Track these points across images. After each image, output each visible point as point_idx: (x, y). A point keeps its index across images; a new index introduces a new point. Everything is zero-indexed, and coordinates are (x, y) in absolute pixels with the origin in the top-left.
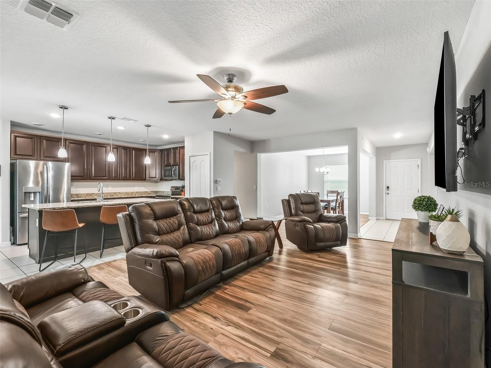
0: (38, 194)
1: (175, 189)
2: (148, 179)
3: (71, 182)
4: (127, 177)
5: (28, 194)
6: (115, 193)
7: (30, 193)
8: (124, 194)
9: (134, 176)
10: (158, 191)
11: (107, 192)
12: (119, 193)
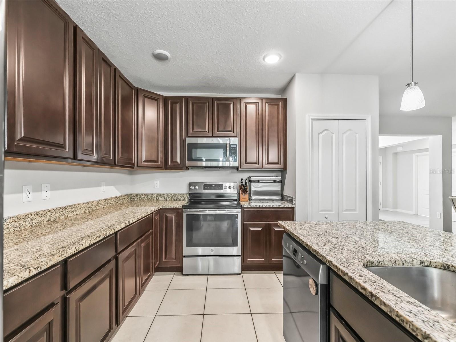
1: (205, 189)
6: (62, 209)
9: (120, 154)
11: (40, 209)
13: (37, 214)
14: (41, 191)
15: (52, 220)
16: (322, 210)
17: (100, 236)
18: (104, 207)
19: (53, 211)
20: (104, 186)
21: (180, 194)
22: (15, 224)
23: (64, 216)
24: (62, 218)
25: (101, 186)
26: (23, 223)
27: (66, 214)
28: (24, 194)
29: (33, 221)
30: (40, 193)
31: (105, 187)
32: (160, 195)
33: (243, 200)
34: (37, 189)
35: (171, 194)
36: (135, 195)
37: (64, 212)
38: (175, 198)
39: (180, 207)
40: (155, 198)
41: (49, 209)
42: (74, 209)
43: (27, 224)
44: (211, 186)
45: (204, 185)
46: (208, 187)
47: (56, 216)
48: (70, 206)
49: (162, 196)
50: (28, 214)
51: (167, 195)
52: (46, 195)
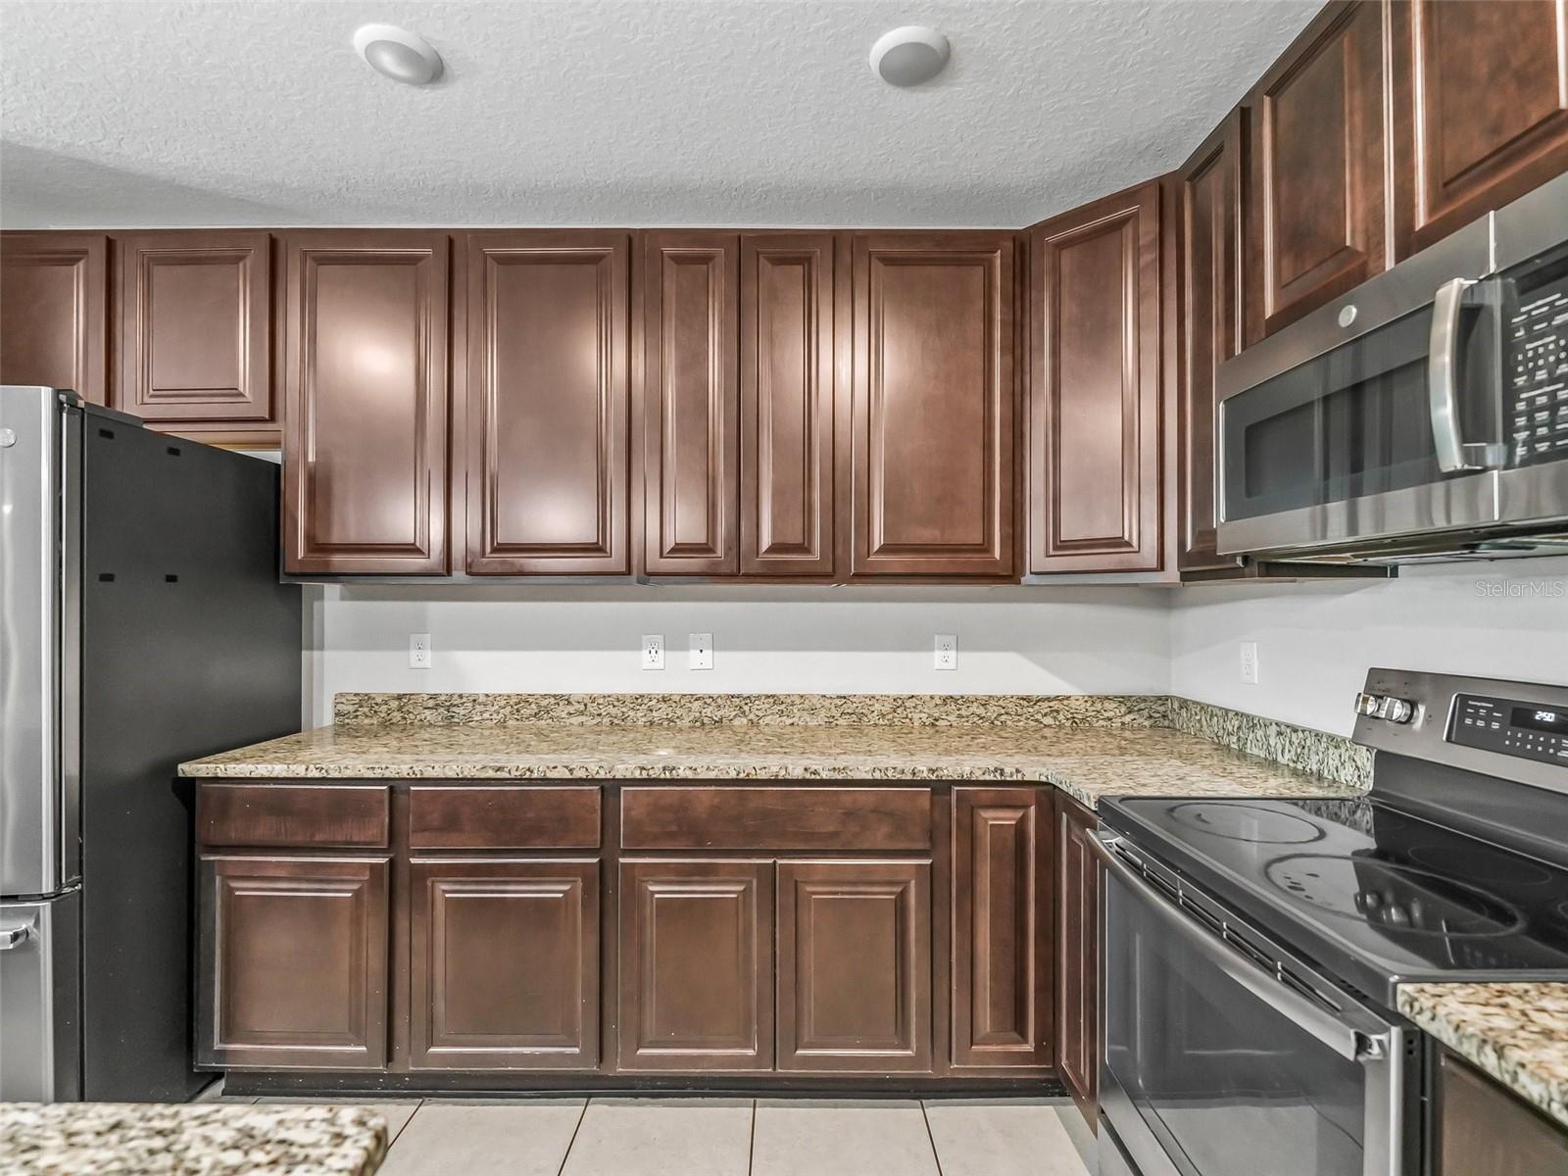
1: (1460, 735)
2: (1043, 563)
6: (741, 702)
9: (879, 535)
10: (1183, 704)
11: (676, 689)
13: (665, 699)
14: (687, 648)
15: (706, 720)
18: (934, 724)
19: (709, 701)
20: (946, 650)
21: (1332, 740)
22: (614, 711)
23: (745, 721)
24: (737, 722)
25: (928, 649)
26: (631, 713)
27: (752, 716)
28: (646, 652)
29: (654, 714)
30: (682, 653)
31: (951, 653)
32: (1251, 723)
34: (676, 642)
35: (1295, 731)
37: (746, 708)
38: (1314, 758)
40: (1235, 739)
41: (700, 691)
42: (782, 707)
43: (640, 717)
44: (1521, 716)
45: (1463, 700)
46: (1489, 719)
47: (719, 714)
48: (768, 697)
49: (1260, 733)
50: (642, 696)
51: (1280, 733)
52: (699, 659)
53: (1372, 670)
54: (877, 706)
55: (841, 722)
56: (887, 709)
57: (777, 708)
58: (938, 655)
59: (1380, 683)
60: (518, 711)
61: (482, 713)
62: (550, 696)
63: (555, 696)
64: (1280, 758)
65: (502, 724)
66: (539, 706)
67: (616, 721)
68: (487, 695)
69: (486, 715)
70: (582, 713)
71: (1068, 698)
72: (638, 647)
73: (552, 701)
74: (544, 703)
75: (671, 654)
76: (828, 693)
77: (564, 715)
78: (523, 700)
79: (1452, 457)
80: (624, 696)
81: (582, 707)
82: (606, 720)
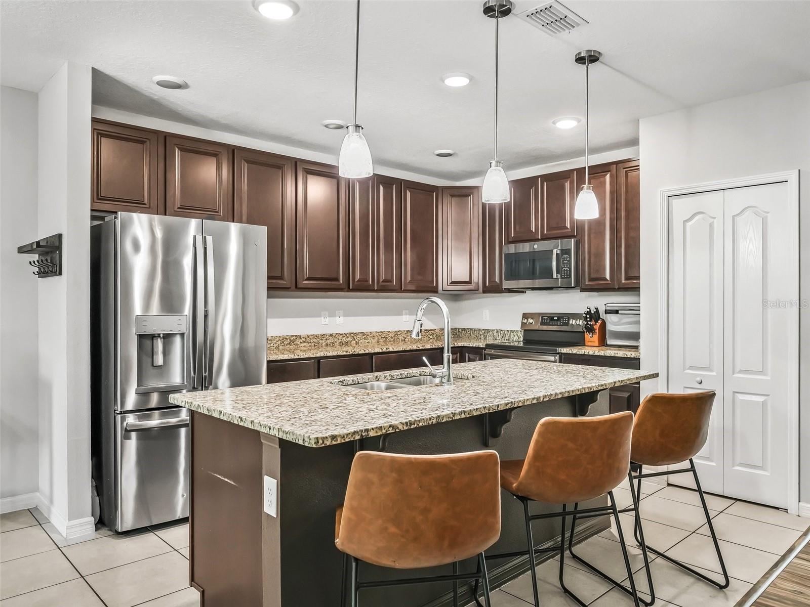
0: (178, 340)
1: (543, 324)
2: (446, 287)
3: (268, 297)
4: (391, 281)
5: (148, 343)
6: (354, 335)
7: (153, 337)
8: (376, 340)
9: (409, 278)
10: (463, 329)
11: (334, 332)
12: (363, 334)
13: (331, 335)
14: (335, 316)
15: (344, 342)
16: (691, 368)
17: (347, 352)
18: (404, 340)
19: (344, 335)
20: (406, 315)
21: (513, 331)
22: (315, 341)
23: (355, 342)
24: (352, 342)
25: (402, 315)
26: (321, 341)
27: (357, 340)
28: (323, 318)
29: (328, 341)
30: (334, 318)
31: (408, 316)
32: (488, 331)
33: (590, 344)
34: (332, 315)
35: (502, 330)
36: (460, 330)
37: (355, 337)
38: (507, 336)
39: (482, 346)
40: (483, 336)
41: (342, 332)
42: (365, 336)
43: (323, 342)
44: (552, 319)
45: (542, 317)
46: (547, 320)
47: (347, 340)
48: (361, 333)
49: (491, 333)
50: (324, 334)
51: (497, 332)
52: (339, 320)
53: (523, 313)
54: (390, 335)
55: (381, 340)
56: (393, 336)
57: (364, 337)
58: (404, 316)
59: (525, 316)
60: (283, 342)
61: (270, 344)
62: (294, 336)
63: (296, 336)
64: (497, 338)
65: (277, 348)
66: (290, 340)
67: (316, 345)
68: (272, 337)
69: (272, 345)
70: (304, 342)
71: (435, 329)
72: (320, 316)
73: (295, 338)
74: (292, 339)
75: (332, 318)
76: (378, 331)
77: (299, 343)
78: (285, 338)
79: (555, 276)
80: (318, 335)
81: (305, 340)
82: (313, 344)
